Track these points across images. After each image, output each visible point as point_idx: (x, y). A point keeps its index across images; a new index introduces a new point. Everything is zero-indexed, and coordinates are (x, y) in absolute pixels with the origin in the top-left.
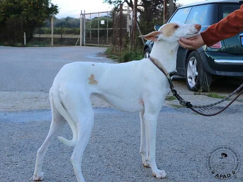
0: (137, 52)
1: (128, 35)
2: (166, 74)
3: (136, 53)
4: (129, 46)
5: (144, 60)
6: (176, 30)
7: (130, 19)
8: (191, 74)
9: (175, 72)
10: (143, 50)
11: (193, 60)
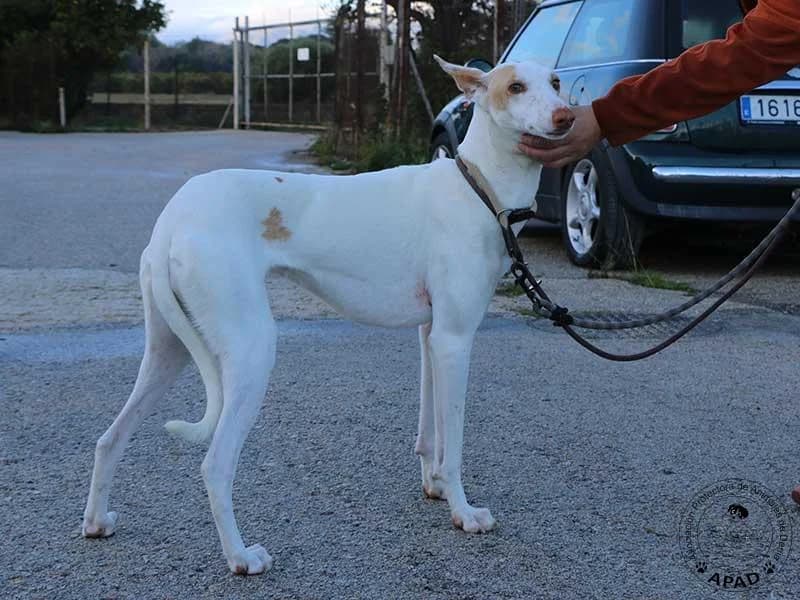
0: (412, 145)
1: (384, 92)
2: (498, 212)
3: (408, 150)
4: (387, 130)
7: (389, 42)
8: (577, 212)
10: (428, 140)
11: (586, 170)
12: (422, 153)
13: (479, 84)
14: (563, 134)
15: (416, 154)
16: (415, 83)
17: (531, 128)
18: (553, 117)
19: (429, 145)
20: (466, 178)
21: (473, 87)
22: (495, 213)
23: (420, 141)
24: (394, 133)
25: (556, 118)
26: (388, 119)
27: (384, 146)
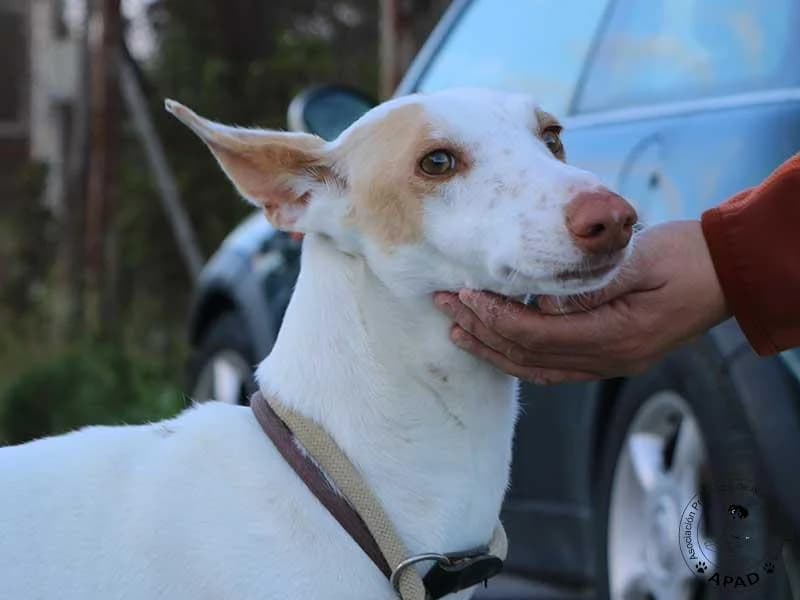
0: (133, 352)
1: (36, 186)
2: (396, 566)
3: (122, 367)
4: (56, 301)
5: (201, 418)
6: (431, 192)
7: (61, 30)
8: (643, 557)
9: (482, 551)
10: (182, 336)
11: (668, 429)
12: (166, 376)
13: (322, 172)
14: (598, 273)
15: (148, 376)
16: (143, 161)
17: (507, 271)
18: (568, 220)
19: (185, 350)
20: (293, 465)
21: (301, 184)
22: (386, 570)
23: (158, 338)
24: (78, 315)
25: (581, 220)
26: (60, 267)
27: (50, 353)
